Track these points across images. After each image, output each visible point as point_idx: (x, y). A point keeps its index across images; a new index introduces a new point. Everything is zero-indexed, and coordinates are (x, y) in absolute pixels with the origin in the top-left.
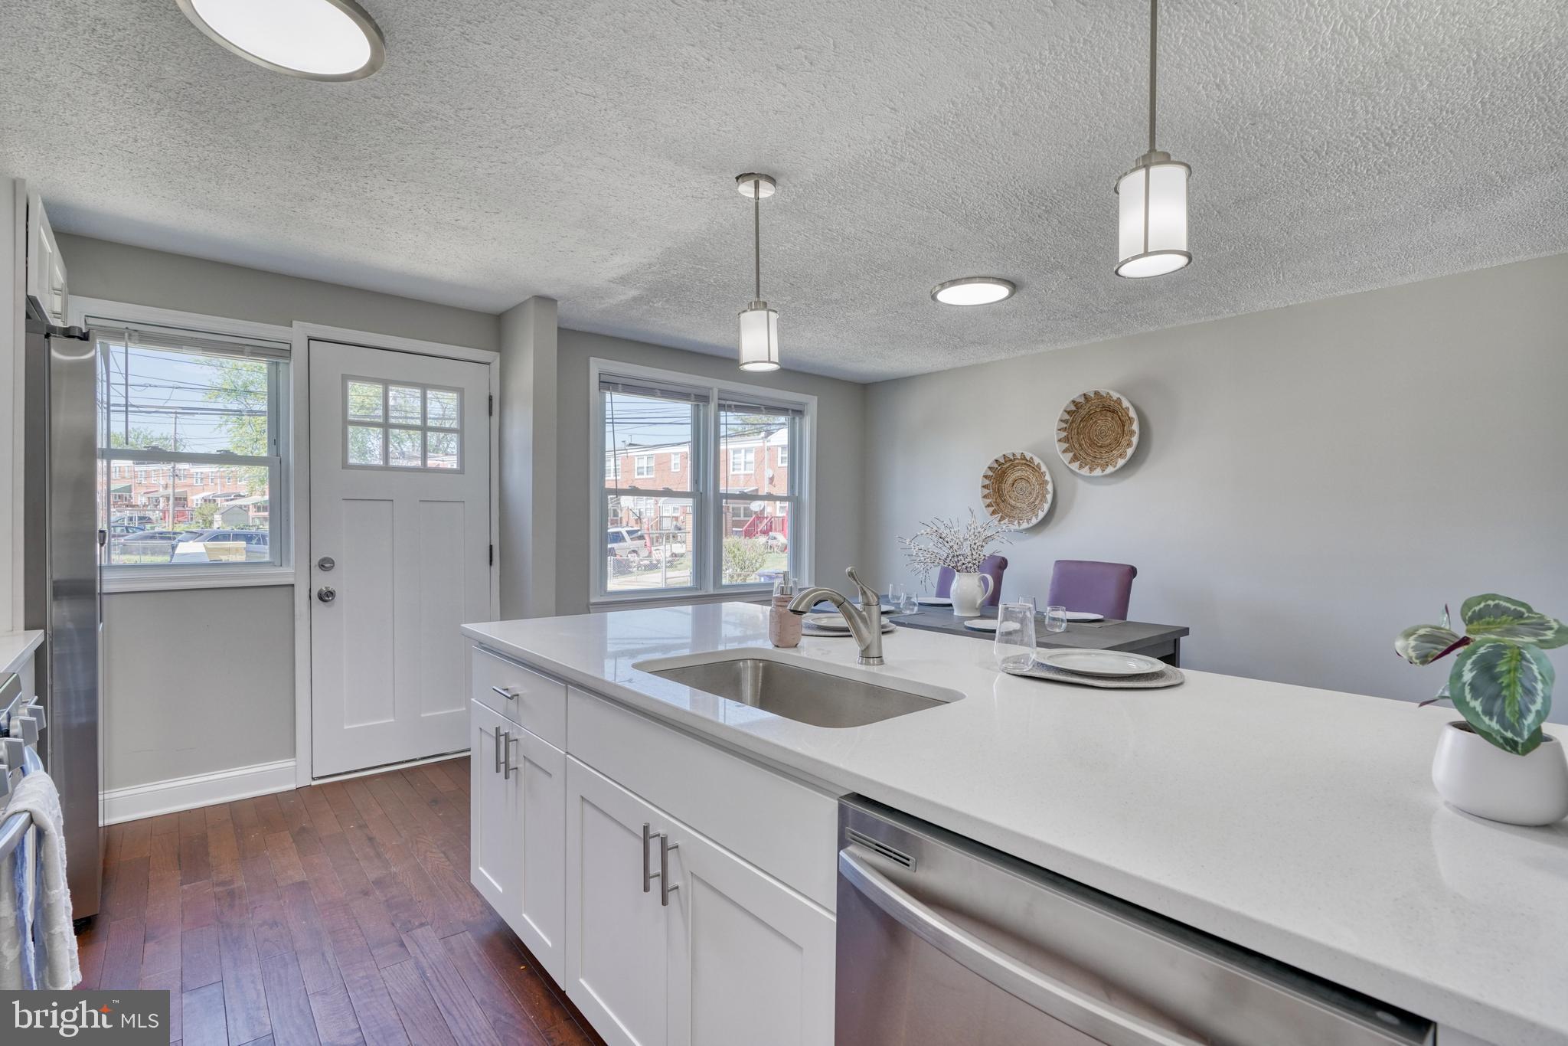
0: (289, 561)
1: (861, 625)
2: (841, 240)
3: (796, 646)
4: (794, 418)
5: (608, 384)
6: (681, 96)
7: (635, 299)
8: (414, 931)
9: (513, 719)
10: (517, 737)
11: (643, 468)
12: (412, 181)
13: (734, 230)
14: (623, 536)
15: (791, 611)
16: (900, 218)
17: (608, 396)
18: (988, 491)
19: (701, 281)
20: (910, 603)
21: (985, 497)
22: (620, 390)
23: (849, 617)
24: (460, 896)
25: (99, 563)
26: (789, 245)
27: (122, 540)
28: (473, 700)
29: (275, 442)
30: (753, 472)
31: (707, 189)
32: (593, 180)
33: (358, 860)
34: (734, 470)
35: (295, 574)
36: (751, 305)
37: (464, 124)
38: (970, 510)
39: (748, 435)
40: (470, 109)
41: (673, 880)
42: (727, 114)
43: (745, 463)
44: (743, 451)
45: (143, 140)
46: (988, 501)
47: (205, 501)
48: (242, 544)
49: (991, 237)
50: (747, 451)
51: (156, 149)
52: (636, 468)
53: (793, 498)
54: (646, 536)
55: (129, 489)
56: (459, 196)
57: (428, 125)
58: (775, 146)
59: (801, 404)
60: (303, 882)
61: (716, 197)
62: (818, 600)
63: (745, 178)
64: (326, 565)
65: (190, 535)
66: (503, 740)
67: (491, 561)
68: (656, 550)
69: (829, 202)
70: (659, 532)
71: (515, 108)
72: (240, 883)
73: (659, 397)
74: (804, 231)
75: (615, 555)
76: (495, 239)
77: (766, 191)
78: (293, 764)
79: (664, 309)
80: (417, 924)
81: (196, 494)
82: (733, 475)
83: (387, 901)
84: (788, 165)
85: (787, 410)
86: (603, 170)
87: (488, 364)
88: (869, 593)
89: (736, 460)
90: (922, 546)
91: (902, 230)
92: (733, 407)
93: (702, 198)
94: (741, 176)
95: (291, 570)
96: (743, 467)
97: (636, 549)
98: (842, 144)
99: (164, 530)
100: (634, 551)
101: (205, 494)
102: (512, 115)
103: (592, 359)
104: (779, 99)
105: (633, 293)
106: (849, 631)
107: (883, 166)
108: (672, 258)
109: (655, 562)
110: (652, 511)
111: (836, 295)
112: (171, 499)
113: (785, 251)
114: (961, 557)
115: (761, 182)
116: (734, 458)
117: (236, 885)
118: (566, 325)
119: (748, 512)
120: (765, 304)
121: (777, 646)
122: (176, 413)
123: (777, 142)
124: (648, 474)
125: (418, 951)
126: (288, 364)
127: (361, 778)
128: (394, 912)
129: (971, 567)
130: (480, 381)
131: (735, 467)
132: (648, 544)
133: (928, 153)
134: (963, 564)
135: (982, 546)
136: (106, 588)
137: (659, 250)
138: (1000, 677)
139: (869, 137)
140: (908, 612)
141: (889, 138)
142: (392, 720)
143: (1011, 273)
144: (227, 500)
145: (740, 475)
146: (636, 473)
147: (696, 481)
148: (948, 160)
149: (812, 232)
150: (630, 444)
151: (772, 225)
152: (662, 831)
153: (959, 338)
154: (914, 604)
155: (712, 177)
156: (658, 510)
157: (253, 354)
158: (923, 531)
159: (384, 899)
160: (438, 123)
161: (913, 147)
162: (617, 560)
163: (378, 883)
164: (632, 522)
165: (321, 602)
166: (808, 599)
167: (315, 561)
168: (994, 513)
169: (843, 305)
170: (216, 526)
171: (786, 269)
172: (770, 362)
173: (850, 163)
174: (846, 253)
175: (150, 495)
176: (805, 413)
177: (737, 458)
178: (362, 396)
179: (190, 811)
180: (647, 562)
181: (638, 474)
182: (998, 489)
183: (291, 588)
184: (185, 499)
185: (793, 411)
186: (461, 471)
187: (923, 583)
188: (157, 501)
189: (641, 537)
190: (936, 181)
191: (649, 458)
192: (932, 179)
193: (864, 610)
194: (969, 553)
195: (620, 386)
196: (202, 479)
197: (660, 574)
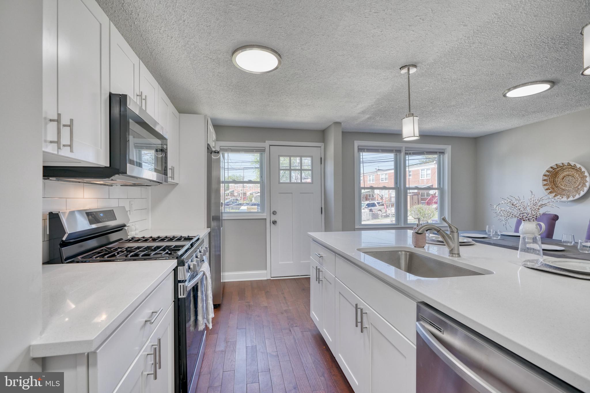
0: (265, 212)
1: (449, 240)
2: (451, 81)
3: (423, 247)
4: (440, 155)
5: (361, 149)
6: (374, 46)
7: (368, 118)
8: (294, 328)
9: (322, 264)
10: (322, 270)
11: (383, 178)
12: (293, 94)
13: (402, 87)
14: (376, 204)
15: (416, 233)
16: (478, 66)
17: (361, 154)
18: (547, 182)
19: (392, 108)
20: (496, 234)
21: (544, 185)
22: (366, 151)
23: (443, 237)
24: (308, 320)
25: (221, 212)
26: (427, 88)
27: (232, 205)
28: (311, 257)
29: (261, 177)
30: (430, 178)
31: (389, 75)
32: (347, 82)
33: (281, 303)
34: (421, 177)
35: (266, 216)
36: (407, 115)
37: (305, 74)
38: (531, 192)
39: (428, 163)
40: (306, 69)
41: (365, 325)
42: (392, 47)
43: (427, 174)
44: (426, 170)
45: (229, 99)
46: (547, 187)
47: (251, 194)
48: (256, 207)
49: (532, 64)
50: (427, 169)
51: (232, 100)
52: (380, 179)
53: (440, 189)
54: (385, 204)
55: (233, 191)
56: (306, 96)
57: (295, 77)
58: (414, 53)
59: (443, 149)
60: (266, 306)
61: (393, 77)
62: (428, 228)
63: (403, 68)
64: (274, 213)
65: (247, 204)
66: (318, 270)
67: (322, 212)
68: (388, 210)
69: (442, 68)
70: (390, 203)
71: (319, 65)
72: (252, 303)
73: (381, 152)
74: (433, 81)
75: (373, 212)
76: (319, 107)
77: (413, 71)
78: (266, 272)
79: (380, 120)
80: (295, 325)
81: (249, 192)
82: (421, 180)
83: (287, 317)
84: (421, 58)
85: (437, 152)
86: (350, 78)
87: (320, 147)
88: (453, 227)
89: (422, 174)
90: (503, 209)
91: (480, 71)
92: (412, 153)
93: (388, 79)
94: (402, 67)
95: (266, 214)
96: (425, 176)
97: (381, 209)
98: (443, 45)
99: (241, 203)
100: (380, 210)
101: (250, 192)
102: (319, 68)
103: (355, 141)
104: (412, 37)
105: (368, 116)
106: (444, 243)
107: (465, 48)
108: (380, 102)
109: (388, 214)
110: (387, 195)
111: (453, 103)
112: (243, 194)
113: (426, 91)
114: (525, 214)
115: (410, 68)
116: (421, 173)
117: (250, 304)
118: (344, 131)
119: (428, 195)
120: (413, 114)
121: (415, 247)
122: (244, 169)
123: (414, 52)
124: (385, 181)
125: (294, 334)
126: (265, 153)
127: (284, 279)
128: (289, 321)
129: (531, 219)
130: (317, 153)
131: (422, 176)
132: (385, 207)
133: (487, 37)
134: (526, 217)
135: (539, 209)
136: (223, 218)
137: (374, 100)
138: (521, 268)
139: (455, 39)
140: (495, 238)
141: (465, 37)
142: (292, 262)
143: (549, 77)
144: (256, 194)
145: (425, 179)
146: (381, 181)
147: (396, 183)
148: (499, 37)
149: (436, 81)
150: (378, 170)
151: (418, 82)
152: (362, 307)
153: (525, 111)
154: (499, 235)
155: (390, 71)
156: (390, 194)
157: (256, 152)
158: (503, 202)
159: (287, 316)
160: (298, 76)
161: (478, 37)
162: (373, 213)
163: (286, 311)
164: (379, 199)
165: (273, 224)
166: (423, 229)
167: (272, 212)
168: (551, 193)
169: (457, 107)
170: (253, 201)
171: (428, 97)
172: (414, 136)
173: (448, 51)
174: (454, 86)
175: (238, 193)
176: (445, 153)
177: (423, 173)
178: (284, 161)
179: (242, 281)
180: (385, 214)
181: (382, 181)
182: (553, 181)
183: (265, 220)
184: (246, 194)
185: (439, 152)
186: (312, 183)
187: (505, 225)
188: (240, 194)
189: (383, 205)
190: (494, 47)
191: (386, 174)
192: (492, 47)
193: (451, 234)
194: (530, 212)
195: (366, 150)
196: (250, 188)
197: (389, 219)
